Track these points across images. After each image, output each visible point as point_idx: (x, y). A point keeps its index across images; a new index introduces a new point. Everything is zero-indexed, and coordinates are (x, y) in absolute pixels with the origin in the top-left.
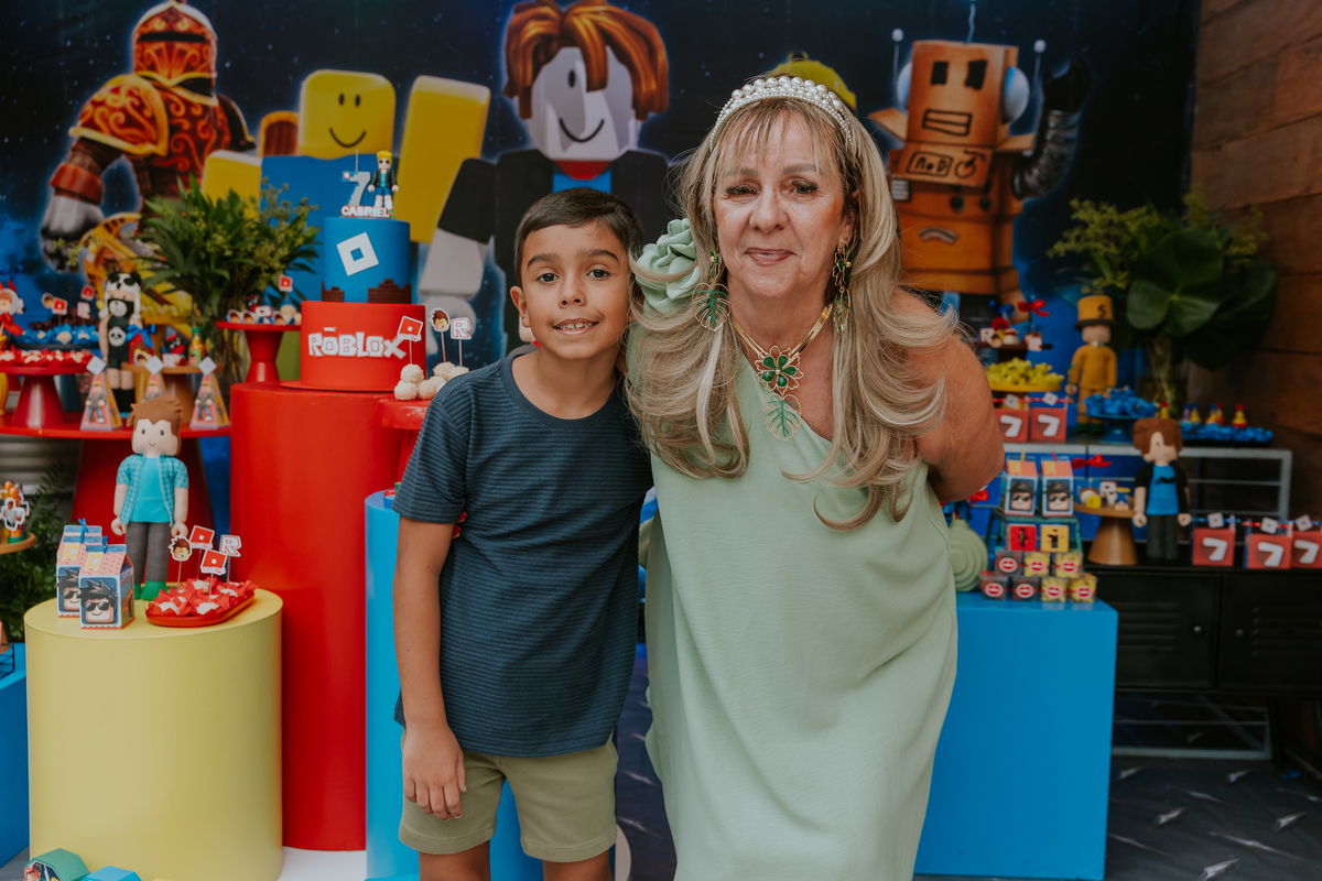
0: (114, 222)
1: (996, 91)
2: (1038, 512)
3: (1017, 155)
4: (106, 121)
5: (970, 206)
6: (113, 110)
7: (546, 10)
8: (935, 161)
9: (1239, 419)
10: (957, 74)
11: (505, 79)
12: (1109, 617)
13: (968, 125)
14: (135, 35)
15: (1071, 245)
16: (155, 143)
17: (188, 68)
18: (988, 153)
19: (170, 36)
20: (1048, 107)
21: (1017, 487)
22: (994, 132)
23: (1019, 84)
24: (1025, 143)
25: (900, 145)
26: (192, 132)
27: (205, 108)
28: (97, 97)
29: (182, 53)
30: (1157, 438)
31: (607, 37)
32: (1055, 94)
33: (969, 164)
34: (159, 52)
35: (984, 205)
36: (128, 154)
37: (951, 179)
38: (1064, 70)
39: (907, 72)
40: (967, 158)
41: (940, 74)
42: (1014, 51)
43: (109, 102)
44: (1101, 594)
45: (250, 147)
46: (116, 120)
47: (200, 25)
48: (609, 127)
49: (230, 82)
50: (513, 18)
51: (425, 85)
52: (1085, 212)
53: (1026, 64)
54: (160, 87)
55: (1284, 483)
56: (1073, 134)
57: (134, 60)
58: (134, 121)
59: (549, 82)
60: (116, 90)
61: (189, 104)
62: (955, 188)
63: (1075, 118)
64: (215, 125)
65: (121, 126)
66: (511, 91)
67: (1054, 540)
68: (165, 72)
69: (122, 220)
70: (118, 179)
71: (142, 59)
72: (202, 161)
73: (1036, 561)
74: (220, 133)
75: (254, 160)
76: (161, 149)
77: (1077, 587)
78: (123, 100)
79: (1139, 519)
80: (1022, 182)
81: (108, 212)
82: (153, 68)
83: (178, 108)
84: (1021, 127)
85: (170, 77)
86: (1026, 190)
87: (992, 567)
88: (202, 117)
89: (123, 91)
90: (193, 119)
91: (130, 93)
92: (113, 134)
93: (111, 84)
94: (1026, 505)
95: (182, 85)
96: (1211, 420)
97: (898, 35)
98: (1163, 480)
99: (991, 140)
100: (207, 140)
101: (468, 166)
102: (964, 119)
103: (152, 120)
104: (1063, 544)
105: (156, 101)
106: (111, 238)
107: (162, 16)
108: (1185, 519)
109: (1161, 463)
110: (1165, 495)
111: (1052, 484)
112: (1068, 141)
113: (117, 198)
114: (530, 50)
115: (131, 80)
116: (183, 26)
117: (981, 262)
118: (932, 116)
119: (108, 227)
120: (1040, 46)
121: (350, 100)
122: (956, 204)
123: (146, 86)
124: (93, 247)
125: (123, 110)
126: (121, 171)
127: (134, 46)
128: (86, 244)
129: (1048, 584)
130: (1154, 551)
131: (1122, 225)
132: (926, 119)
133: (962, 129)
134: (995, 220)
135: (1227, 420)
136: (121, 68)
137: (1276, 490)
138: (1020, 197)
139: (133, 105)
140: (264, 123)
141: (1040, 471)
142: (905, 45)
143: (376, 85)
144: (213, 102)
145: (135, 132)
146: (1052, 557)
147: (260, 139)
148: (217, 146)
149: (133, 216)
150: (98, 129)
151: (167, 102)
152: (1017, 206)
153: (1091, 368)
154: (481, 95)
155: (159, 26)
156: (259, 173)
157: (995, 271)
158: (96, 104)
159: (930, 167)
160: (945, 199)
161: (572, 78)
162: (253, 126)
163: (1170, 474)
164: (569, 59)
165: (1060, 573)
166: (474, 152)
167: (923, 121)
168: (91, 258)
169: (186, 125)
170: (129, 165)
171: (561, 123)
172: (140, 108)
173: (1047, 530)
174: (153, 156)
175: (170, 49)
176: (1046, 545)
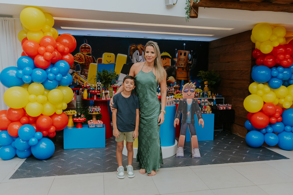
0: (77, 72)
1: (187, 56)
2: (205, 105)
3: (190, 63)
4: (76, 59)
5: (185, 70)
6: (77, 57)
7: (134, 45)
8: (181, 64)
9: (218, 94)
10: (183, 54)
11: (129, 54)
12: (214, 114)
13: (184, 60)
14: (80, 48)
15: (199, 75)
16: (83, 62)
17: (87, 52)
18: (186, 63)
19: (85, 48)
20: (193, 58)
21: (203, 102)
22: (187, 61)
23: (190, 55)
24: (190, 62)
25: (177, 62)
26: (88, 60)
27: (90, 57)
28: (75, 56)
29: (87, 50)
30: (214, 97)
31: (142, 49)
32: (193, 56)
33: (184, 65)
34: (83, 50)
35: (186, 70)
36: (79, 63)
37: (182, 67)
38: (195, 54)
39: (177, 54)
40: (184, 64)
41: (181, 54)
42: (189, 51)
43: (77, 56)
44: (212, 113)
45: (96, 62)
46: (77, 59)
47: (89, 47)
48: (142, 60)
49: (93, 54)
50: (130, 46)
51: (119, 55)
52: (201, 72)
53: (190, 53)
54: (84, 55)
55: (224, 101)
56: (196, 61)
57: (80, 51)
58: (80, 59)
59: (135, 55)
60: (77, 55)
61: (87, 57)
62: (183, 68)
63: (196, 59)
64: (91, 59)
65: (78, 60)
66: (130, 55)
67: (208, 107)
68: (84, 53)
69: (78, 72)
70: (78, 66)
71: (81, 51)
72: (89, 64)
73: (206, 109)
74: (92, 61)
75: (96, 64)
76: (84, 63)
77: (210, 112)
78: (78, 56)
79: (212, 105)
80: (190, 67)
81: (76, 71)
82: (83, 52)
83: (86, 57)
84: (190, 60)
85: (85, 53)
86: (191, 68)
87: (201, 110)
88: (89, 58)
89: (78, 55)
90: (88, 59)
91: (80, 55)
92: (77, 61)
93: (77, 54)
94: (204, 104)
95: (86, 54)
96: (215, 94)
97: (176, 49)
98: (215, 101)
99: (187, 62)
100: (90, 62)
101: (124, 65)
102: (184, 59)
103: (83, 59)
104: (209, 108)
105: (83, 56)
106: (77, 74)
107: (84, 45)
108: (217, 105)
109: (214, 99)
110: (215, 102)
111: (206, 102)
112: (195, 62)
113: (78, 69)
114: (132, 50)
115: (80, 54)
116: (87, 47)
117: (186, 76)
118: (180, 59)
119: (76, 73)
120: (192, 51)
121: (109, 56)
122: (183, 70)
123: (82, 54)
124: (74, 75)
125: (78, 57)
126: (78, 65)
127: (80, 49)
128: (73, 75)
129: (207, 112)
130: (214, 108)
131: (205, 73)
132: (179, 59)
133: (184, 61)
134: (187, 71)
135: (217, 94)
136: (78, 52)
137: (223, 102)
138: (190, 69)
139: (80, 57)
140: (98, 59)
141: (205, 101)
142: (177, 50)
143: (113, 55)
144: (91, 57)
145: (80, 60)
146: (208, 109)
147: (97, 61)
148: (91, 62)
149: (80, 71)
150: (75, 60)
151: (85, 57)
152: (190, 70)
153: (206, 89)
154: (126, 56)
155: (84, 47)
156: (97, 66)
157: (187, 77)
158: (75, 57)
159: (180, 65)
160: (182, 69)
161: (137, 54)
162: (96, 60)
163: (215, 100)
164: (137, 52)
165: (208, 110)
166: (125, 63)
167: (179, 60)
168: (74, 77)
169: (87, 60)
170: (79, 65)
171: (136, 59)
172: (81, 57)
173: (207, 106)
174: (83, 63)
175: (85, 50)
176: (207, 108)
